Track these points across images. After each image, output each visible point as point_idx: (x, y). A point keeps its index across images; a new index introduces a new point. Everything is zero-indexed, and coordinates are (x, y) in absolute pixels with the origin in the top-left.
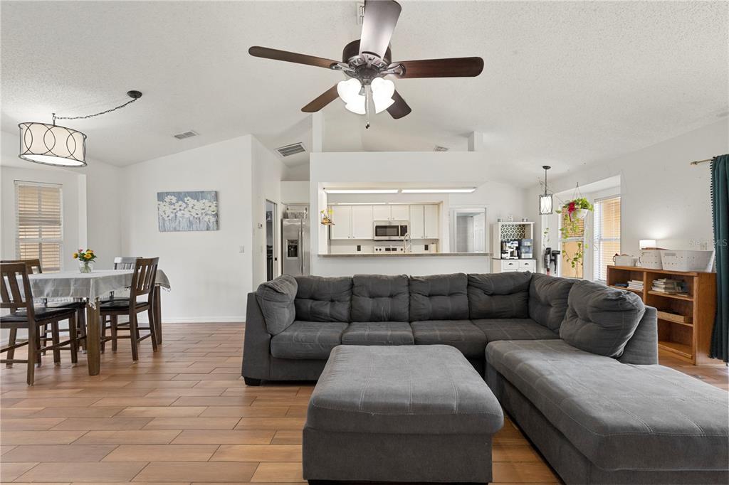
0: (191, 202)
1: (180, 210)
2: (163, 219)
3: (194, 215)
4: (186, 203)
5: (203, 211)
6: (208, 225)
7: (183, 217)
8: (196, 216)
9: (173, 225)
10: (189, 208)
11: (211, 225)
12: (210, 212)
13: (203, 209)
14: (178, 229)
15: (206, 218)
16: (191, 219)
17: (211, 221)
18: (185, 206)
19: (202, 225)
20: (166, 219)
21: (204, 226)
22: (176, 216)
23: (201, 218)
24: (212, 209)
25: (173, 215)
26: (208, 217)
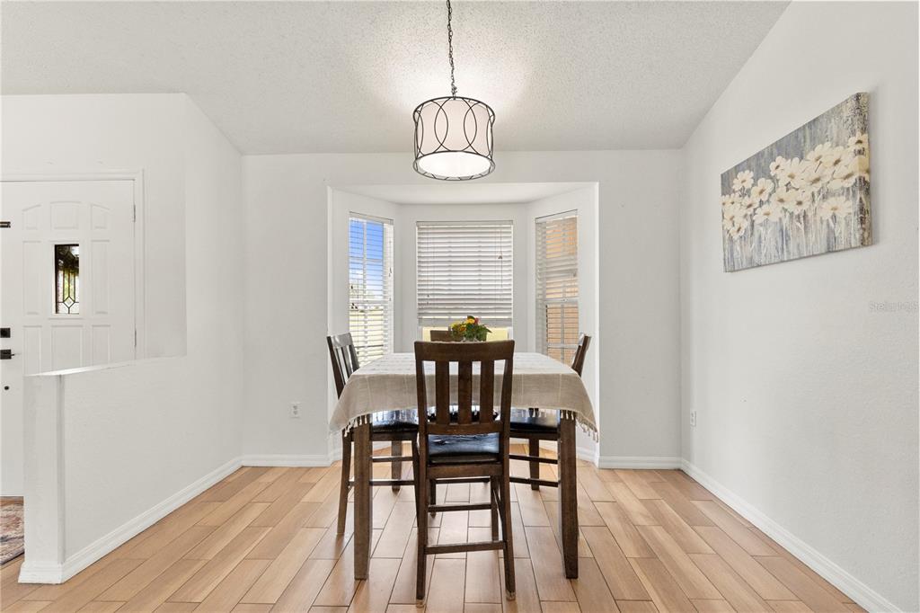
0: (784, 167)
1: (761, 203)
2: (731, 239)
3: (792, 207)
4: (772, 178)
5: (816, 188)
6: (831, 231)
7: (765, 224)
8: (797, 210)
9: (749, 250)
10: (781, 192)
11: (840, 230)
12: (836, 185)
13: (817, 180)
14: (756, 259)
15: (825, 211)
16: (786, 221)
17: (841, 215)
18: (769, 188)
19: (812, 237)
20: (736, 237)
21: (817, 240)
22: (753, 222)
23: (810, 214)
24: (842, 170)
25: (746, 224)
26: (832, 201)
